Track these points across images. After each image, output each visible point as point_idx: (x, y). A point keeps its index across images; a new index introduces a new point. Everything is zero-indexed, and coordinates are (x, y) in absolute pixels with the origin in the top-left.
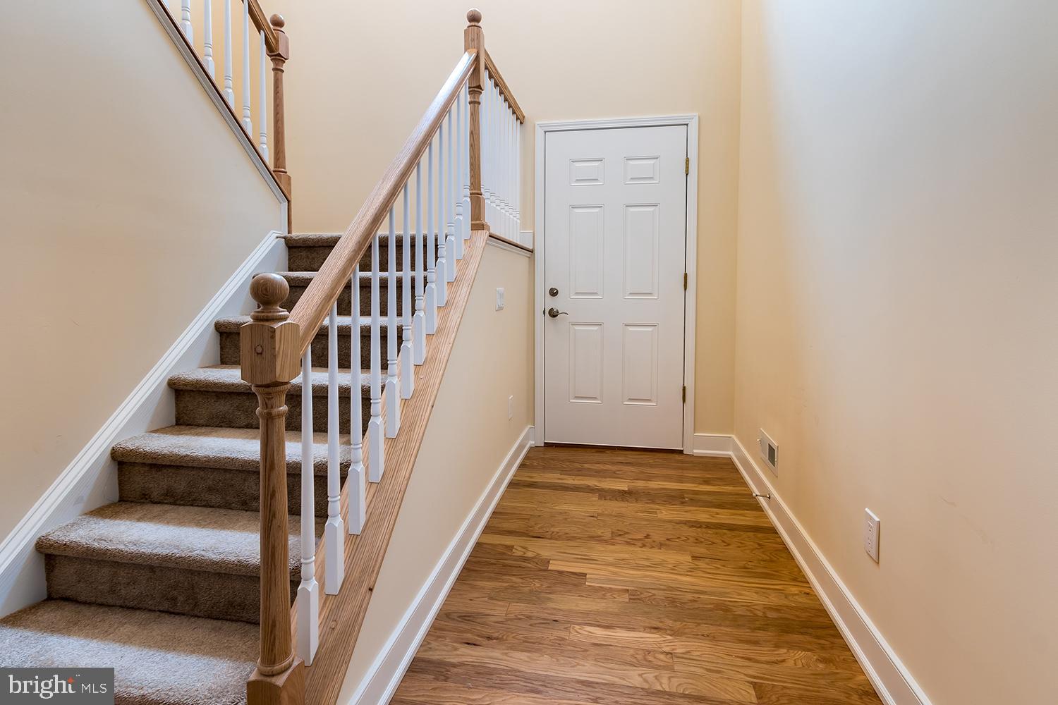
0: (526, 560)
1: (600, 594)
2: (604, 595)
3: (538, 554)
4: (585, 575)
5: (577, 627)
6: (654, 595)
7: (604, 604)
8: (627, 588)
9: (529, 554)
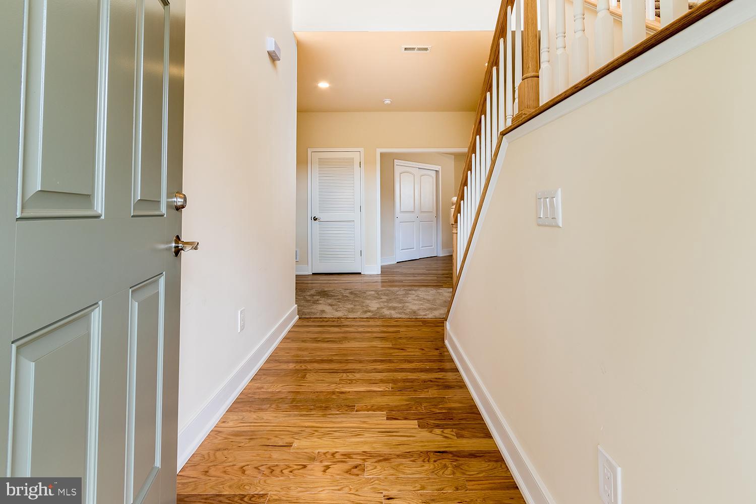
0: (438, 426)
1: (375, 407)
2: (372, 407)
3: (431, 432)
4: (388, 419)
5: (387, 389)
6: (338, 411)
7: (372, 401)
8: (356, 413)
9: (438, 431)
